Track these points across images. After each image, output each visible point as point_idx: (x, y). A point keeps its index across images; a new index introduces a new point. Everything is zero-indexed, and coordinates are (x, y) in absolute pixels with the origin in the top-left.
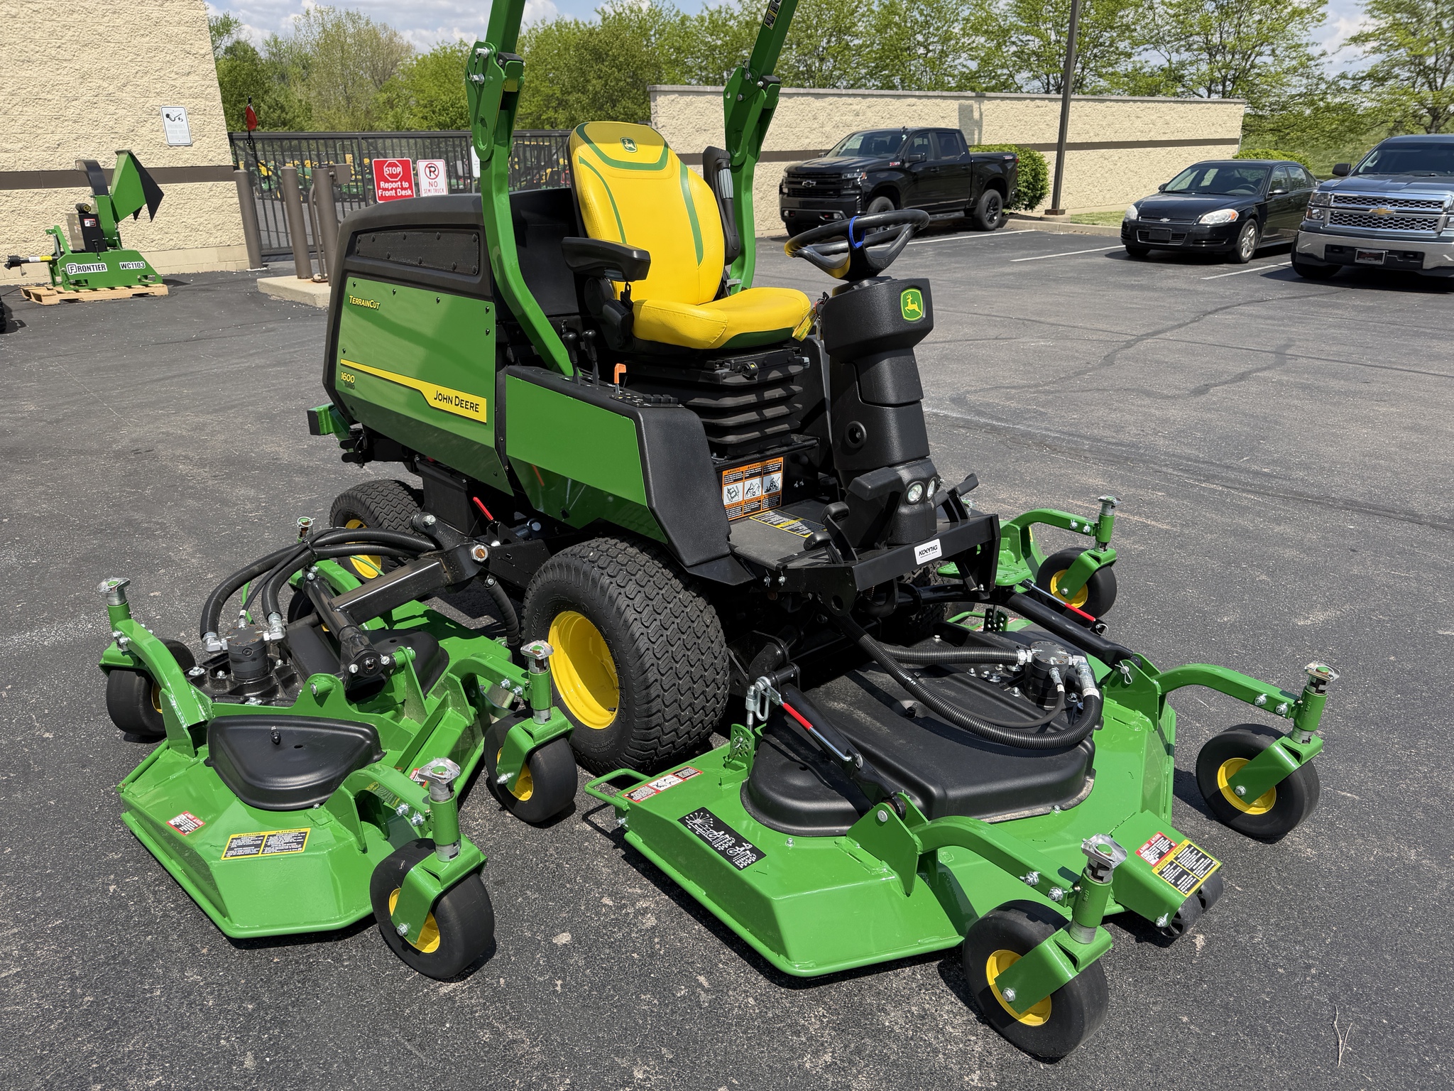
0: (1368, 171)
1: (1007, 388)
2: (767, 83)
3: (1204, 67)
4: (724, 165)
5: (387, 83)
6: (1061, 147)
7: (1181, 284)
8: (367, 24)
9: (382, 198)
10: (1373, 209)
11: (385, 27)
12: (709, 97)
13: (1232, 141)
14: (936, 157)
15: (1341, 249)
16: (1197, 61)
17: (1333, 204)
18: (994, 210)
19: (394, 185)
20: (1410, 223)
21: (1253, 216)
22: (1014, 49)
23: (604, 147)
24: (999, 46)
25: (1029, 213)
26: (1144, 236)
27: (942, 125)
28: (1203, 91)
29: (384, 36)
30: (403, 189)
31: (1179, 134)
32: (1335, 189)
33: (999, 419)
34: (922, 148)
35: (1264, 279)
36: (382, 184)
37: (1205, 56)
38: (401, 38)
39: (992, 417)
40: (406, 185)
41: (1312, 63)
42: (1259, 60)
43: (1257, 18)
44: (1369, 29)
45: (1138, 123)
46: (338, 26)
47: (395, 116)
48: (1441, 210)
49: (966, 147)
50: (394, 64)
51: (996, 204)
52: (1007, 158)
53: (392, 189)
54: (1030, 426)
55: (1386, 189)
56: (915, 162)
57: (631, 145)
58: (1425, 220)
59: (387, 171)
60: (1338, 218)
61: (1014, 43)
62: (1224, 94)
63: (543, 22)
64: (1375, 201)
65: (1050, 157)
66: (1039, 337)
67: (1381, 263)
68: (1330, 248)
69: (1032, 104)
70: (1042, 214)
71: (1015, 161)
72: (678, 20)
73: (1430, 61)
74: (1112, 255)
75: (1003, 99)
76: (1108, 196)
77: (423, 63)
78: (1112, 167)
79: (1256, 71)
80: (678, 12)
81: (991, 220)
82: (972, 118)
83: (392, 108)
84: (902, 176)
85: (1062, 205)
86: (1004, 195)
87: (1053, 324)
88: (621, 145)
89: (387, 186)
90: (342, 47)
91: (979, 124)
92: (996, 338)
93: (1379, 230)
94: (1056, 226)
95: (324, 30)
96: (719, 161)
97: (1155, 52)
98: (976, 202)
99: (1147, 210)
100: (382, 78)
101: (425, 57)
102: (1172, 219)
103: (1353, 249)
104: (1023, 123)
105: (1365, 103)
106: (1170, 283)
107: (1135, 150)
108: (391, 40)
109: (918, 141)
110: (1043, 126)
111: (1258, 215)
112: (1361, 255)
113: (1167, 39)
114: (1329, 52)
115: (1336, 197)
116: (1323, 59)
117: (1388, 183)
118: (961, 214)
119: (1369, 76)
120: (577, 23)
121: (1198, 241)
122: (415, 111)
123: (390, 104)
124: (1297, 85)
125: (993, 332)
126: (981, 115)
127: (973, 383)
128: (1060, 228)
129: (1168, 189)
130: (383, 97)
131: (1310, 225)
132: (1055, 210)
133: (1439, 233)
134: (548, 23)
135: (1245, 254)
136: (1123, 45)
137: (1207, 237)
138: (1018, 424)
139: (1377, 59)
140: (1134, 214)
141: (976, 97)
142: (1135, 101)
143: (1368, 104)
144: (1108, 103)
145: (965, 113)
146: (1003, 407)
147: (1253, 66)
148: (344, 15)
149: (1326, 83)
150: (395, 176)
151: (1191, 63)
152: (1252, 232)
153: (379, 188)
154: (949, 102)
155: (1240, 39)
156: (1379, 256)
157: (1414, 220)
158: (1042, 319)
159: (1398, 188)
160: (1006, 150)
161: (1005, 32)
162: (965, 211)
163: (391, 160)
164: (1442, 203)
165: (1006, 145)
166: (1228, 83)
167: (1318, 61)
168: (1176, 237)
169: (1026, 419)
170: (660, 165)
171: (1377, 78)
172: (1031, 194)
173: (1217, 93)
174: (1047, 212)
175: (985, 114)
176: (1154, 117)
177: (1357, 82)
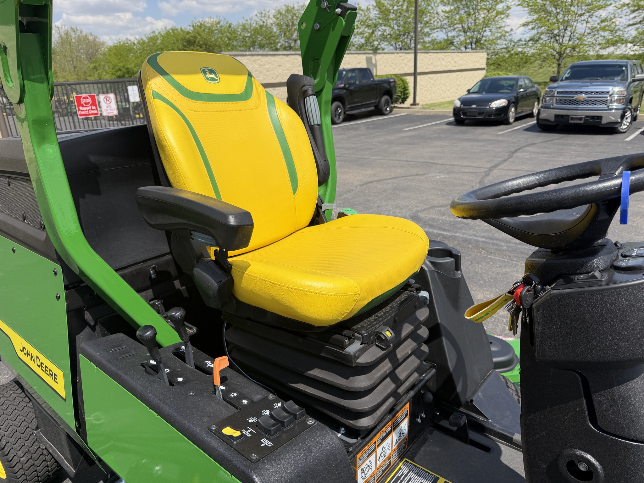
0: (567, 79)
1: (438, 207)
2: (345, 9)
3: (462, 38)
4: (310, 92)
5: (94, 60)
6: (415, 74)
7: (489, 137)
8: (81, 32)
9: (81, 115)
10: (576, 97)
11: (91, 34)
12: (249, 57)
13: (482, 69)
14: (360, 82)
15: (562, 116)
16: (459, 36)
17: (556, 95)
18: (387, 105)
19: (88, 108)
20: (595, 102)
21: (513, 102)
22: (380, 33)
23: (183, 80)
24: (373, 32)
25: (402, 105)
26: (465, 114)
27: (359, 66)
28: (463, 49)
29: (91, 38)
30: (92, 110)
32: (555, 88)
33: (444, 230)
34: (352, 78)
35: (525, 132)
36: (81, 108)
37: (462, 33)
38: (99, 39)
39: (439, 229)
40: (94, 107)
41: (507, 34)
42: (485, 34)
43: (483, 16)
44: (531, 20)
45: (444, 63)
46: (67, 34)
47: (99, 74)
48: (608, 96)
49: (372, 76)
50: (97, 51)
51: (388, 102)
52: (392, 80)
53: (86, 110)
54: (464, 234)
55: (581, 87)
56: (350, 85)
57: (212, 76)
58: (601, 101)
59: (83, 101)
60: (561, 102)
61: (379, 30)
62: (472, 49)
63: (165, 28)
64: (577, 93)
65: (410, 80)
66: (439, 172)
67: (582, 122)
68: (557, 116)
69: (398, 55)
70: (409, 106)
71: (395, 82)
72: (228, 25)
73: (556, 32)
74: (449, 124)
75: (385, 53)
77: (110, 49)
79: (485, 38)
80: (227, 22)
81: (386, 110)
82: (372, 63)
83: (97, 70)
84: (345, 91)
85: (418, 101)
86: (391, 97)
87: (442, 164)
88: (201, 76)
89: (83, 108)
90: (70, 43)
91: (375, 65)
92: (417, 175)
93: (580, 106)
94: (416, 111)
95: (61, 36)
96: (305, 88)
97: (441, 33)
98: (379, 102)
99: (464, 102)
100: (91, 57)
101: (111, 47)
102: (477, 106)
103: (568, 116)
104: (394, 64)
105: (531, 51)
106: (484, 137)
108: (95, 40)
109: (350, 75)
110: (403, 65)
111: (515, 102)
112: (572, 119)
113: (445, 27)
114: (514, 29)
115: (558, 92)
116: (512, 32)
117: (580, 84)
118: (372, 108)
119: (530, 40)
120: (181, 29)
121: (490, 115)
122: (108, 71)
123: (95, 68)
124: (502, 44)
125: (414, 171)
127: (418, 205)
128: (418, 112)
129: (471, 91)
130: (92, 66)
131: (546, 105)
132: (414, 104)
133: (608, 107)
134: (168, 29)
135: (511, 120)
136: (426, 30)
137: (494, 113)
138: (456, 232)
139: (535, 32)
140: (458, 104)
141: (373, 53)
142: (441, 53)
143: (532, 51)
144: (430, 54)
145: (369, 60)
146: (443, 220)
147: (483, 36)
148: (69, 29)
149: (514, 42)
150: (88, 103)
151: (457, 37)
152: (513, 110)
153: (79, 110)
154: (361, 56)
155: (475, 25)
156: (581, 119)
157: (596, 101)
158: (435, 161)
159: (587, 86)
160: (389, 77)
161: (375, 26)
162: (375, 106)
163: (84, 95)
164: (608, 92)
165: (389, 75)
166: (473, 44)
167: (510, 33)
168: (480, 114)
169: (459, 229)
170: (245, 95)
171: (534, 40)
172: (402, 97)
173: (469, 48)
174: (411, 105)
175: (377, 61)
176: (450, 59)
177: (526, 42)
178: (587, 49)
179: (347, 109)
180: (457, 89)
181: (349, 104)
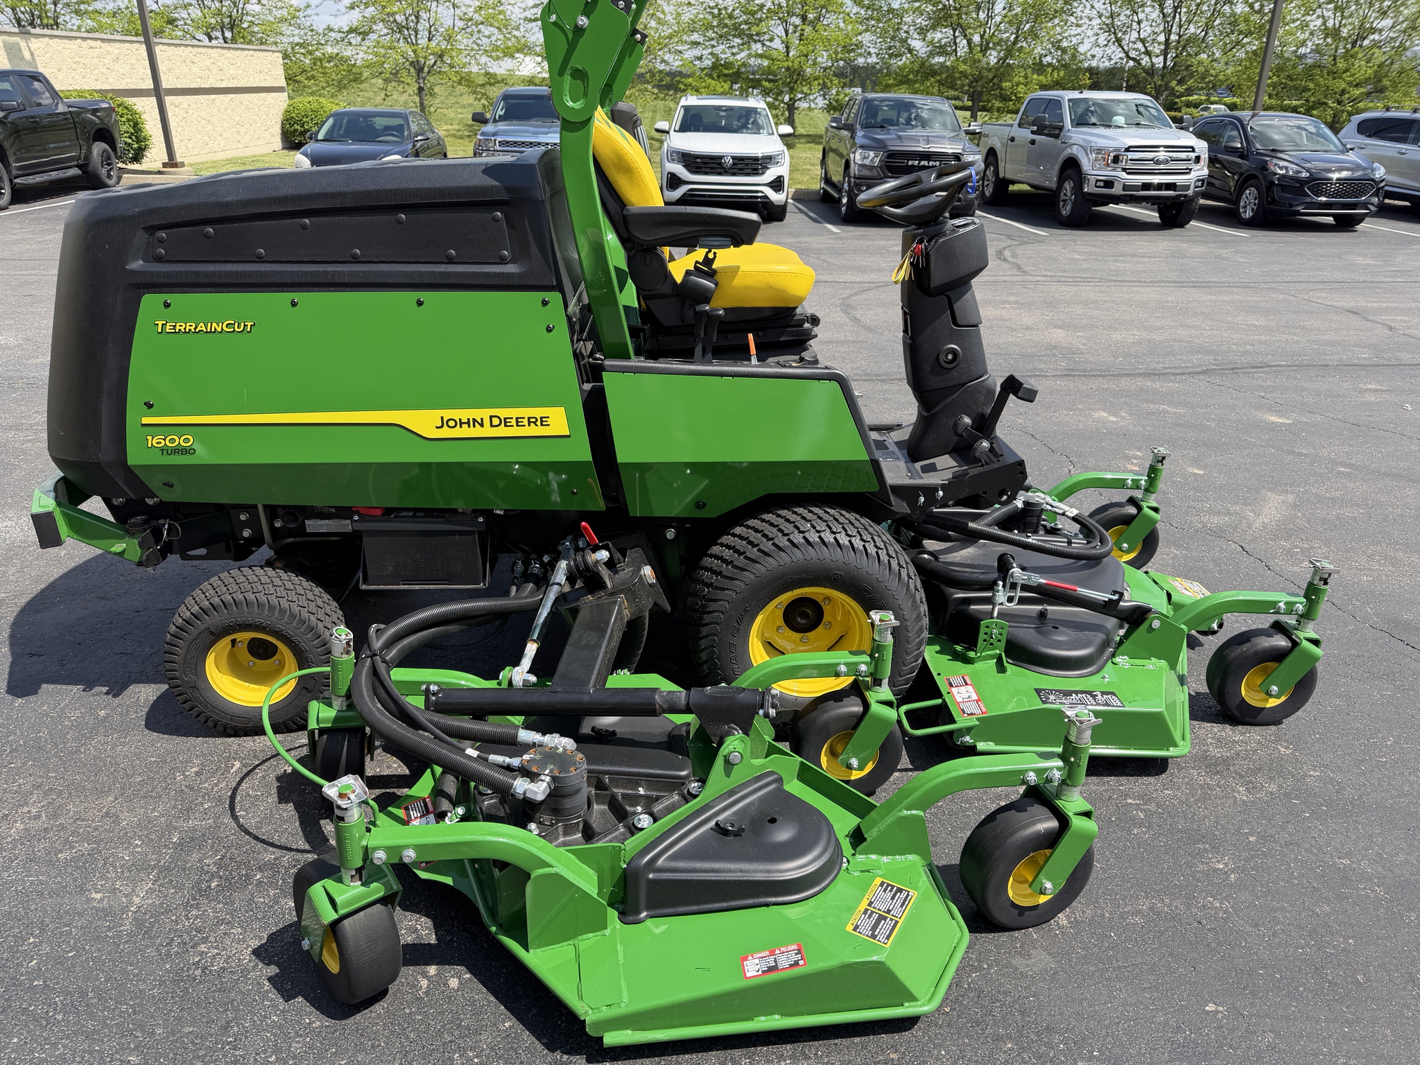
6: (157, 92)
18: (108, 165)
25: (136, 166)
31: (235, 81)
41: (301, 14)
45: (195, 69)
49: (57, 93)
51: (109, 158)
52: (104, 105)
62: (227, 40)
69: (85, 44)
70: (158, 167)
71: (111, 109)
75: (51, 37)
76: (190, 146)
78: (185, 115)
79: (249, 18)
81: (109, 176)
82: (23, 58)
86: (112, 145)
98: (88, 157)
104: (81, 65)
107: (200, 97)
110: (104, 70)
115: (500, 142)
116: (309, 12)
118: (75, 171)
119: (352, 31)
126: (32, 54)
132: (172, 162)
141: (21, 33)
145: (13, 52)
149: (318, 33)
162: (80, 166)
167: (306, 13)
171: (359, 31)
172: (136, 146)
173: (217, 38)
174: (165, 165)
175: (36, 53)
176: (208, 63)
177: (344, 35)
178: (465, 60)
179: (14, 172)
180: (238, 132)
181: (17, 161)
